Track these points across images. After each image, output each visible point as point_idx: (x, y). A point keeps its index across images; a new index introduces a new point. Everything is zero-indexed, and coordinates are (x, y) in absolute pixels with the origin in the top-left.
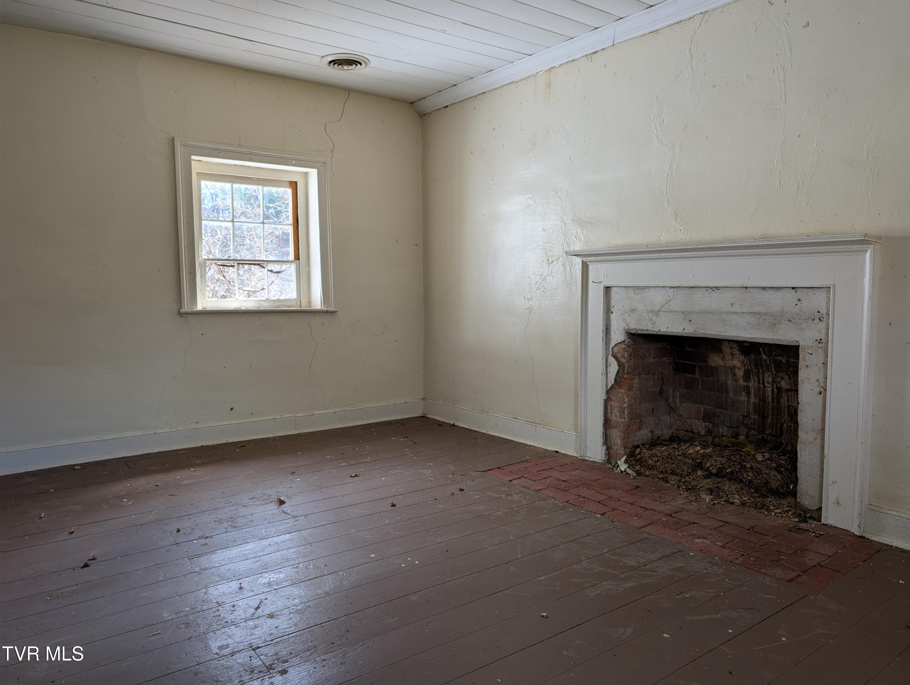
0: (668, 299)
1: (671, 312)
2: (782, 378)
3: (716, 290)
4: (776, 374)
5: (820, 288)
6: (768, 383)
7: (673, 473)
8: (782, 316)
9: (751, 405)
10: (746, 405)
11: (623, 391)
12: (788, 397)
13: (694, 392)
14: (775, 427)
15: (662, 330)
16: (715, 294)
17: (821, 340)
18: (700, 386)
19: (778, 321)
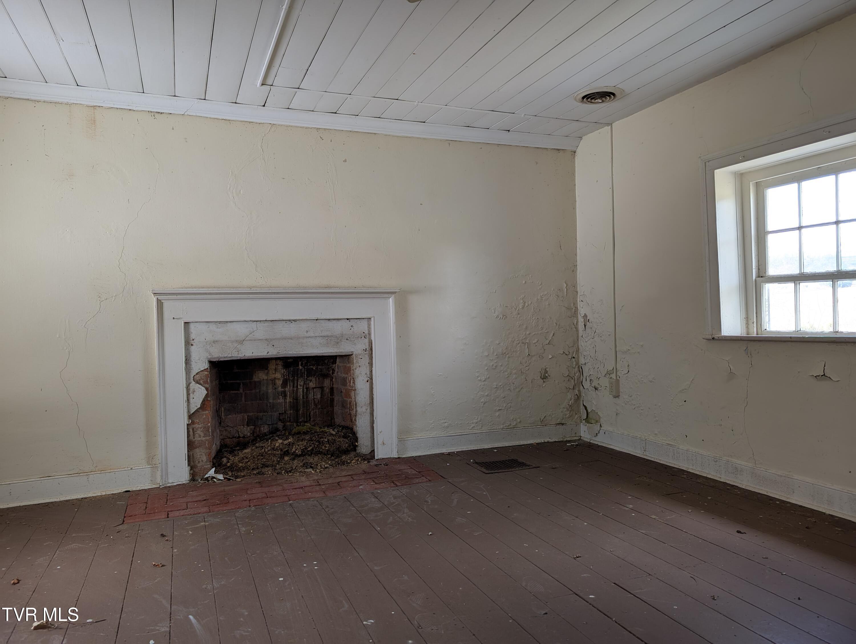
0: (252, 330)
1: (255, 340)
2: (311, 381)
3: (293, 322)
4: (306, 379)
5: (363, 319)
6: (301, 385)
7: (264, 466)
8: (342, 336)
9: (287, 404)
10: (283, 405)
11: (207, 412)
12: (314, 393)
13: (237, 404)
14: (305, 415)
15: (246, 355)
16: (293, 325)
17: (366, 349)
18: (243, 399)
19: (340, 340)
